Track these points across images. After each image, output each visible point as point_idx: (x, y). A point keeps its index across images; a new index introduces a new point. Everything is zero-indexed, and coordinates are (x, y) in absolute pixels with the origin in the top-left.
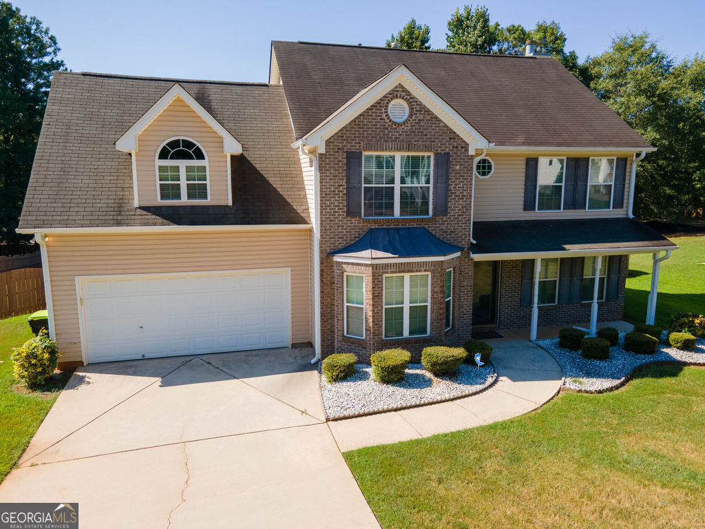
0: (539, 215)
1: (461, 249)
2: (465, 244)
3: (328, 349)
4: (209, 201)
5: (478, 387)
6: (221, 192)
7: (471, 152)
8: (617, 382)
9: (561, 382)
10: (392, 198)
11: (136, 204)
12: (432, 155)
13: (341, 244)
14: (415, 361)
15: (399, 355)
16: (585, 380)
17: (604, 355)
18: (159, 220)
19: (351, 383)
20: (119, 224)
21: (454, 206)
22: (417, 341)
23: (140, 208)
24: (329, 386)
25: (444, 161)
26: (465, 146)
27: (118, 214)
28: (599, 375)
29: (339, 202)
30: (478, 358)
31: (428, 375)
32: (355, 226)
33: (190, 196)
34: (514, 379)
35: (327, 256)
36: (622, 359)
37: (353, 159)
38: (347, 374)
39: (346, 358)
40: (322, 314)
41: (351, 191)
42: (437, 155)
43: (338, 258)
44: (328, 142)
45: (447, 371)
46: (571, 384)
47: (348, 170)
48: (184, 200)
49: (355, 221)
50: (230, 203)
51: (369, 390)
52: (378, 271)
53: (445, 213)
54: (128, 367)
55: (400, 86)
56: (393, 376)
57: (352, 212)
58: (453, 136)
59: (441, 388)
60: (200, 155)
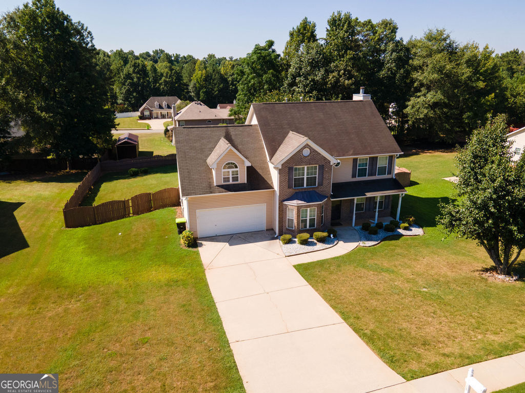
0: (358, 179)
1: (327, 197)
2: (329, 195)
3: (281, 234)
4: (239, 182)
5: (332, 245)
6: (243, 179)
7: (331, 164)
8: (377, 242)
9: (358, 243)
10: (304, 181)
11: (215, 185)
12: (318, 166)
13: (286, 197)
14: (311, 237)
15: (306, 236)
16: (366, 242)
17: (375, 233)
18: (223, 190)
19: (291, 245)
20: (211, 193)
21: (325, 182)
22: (312, 229)
23: (217, 186)
24: (283, 246)
25: (322, 168)
26: (329, 162)
27: (210, 189)
28: (371, 240)
29: (286, 184)
30: (332, 236)
31: (315, 241)
32: (291, 191)
33: (233, 181)
34: (345, 242)
35: (281, 202)
36: (382, 234)
37: (291, 169)
38: (290, 242)
39: (288, 236)
40: (279, 221)
41: (290, 179)
42: (319, 166)
43: (286, 203)
44: (282, 165)
45: (322, 240)
46: (361, 244)
47: (289, 173)
48: (231, 182)
49: (291, 190)
50: (246, 182)
51: (296, 247)
52: (299, 208)
53: (322, 185)
54: (214, 239)
55: (307, 144)
56: (304, 242)
57: (290, 187)
58: (325, 159)
59: (320, 246)
60: (236, 167)
